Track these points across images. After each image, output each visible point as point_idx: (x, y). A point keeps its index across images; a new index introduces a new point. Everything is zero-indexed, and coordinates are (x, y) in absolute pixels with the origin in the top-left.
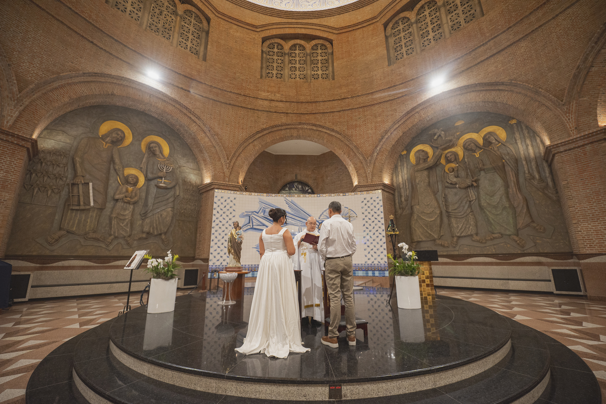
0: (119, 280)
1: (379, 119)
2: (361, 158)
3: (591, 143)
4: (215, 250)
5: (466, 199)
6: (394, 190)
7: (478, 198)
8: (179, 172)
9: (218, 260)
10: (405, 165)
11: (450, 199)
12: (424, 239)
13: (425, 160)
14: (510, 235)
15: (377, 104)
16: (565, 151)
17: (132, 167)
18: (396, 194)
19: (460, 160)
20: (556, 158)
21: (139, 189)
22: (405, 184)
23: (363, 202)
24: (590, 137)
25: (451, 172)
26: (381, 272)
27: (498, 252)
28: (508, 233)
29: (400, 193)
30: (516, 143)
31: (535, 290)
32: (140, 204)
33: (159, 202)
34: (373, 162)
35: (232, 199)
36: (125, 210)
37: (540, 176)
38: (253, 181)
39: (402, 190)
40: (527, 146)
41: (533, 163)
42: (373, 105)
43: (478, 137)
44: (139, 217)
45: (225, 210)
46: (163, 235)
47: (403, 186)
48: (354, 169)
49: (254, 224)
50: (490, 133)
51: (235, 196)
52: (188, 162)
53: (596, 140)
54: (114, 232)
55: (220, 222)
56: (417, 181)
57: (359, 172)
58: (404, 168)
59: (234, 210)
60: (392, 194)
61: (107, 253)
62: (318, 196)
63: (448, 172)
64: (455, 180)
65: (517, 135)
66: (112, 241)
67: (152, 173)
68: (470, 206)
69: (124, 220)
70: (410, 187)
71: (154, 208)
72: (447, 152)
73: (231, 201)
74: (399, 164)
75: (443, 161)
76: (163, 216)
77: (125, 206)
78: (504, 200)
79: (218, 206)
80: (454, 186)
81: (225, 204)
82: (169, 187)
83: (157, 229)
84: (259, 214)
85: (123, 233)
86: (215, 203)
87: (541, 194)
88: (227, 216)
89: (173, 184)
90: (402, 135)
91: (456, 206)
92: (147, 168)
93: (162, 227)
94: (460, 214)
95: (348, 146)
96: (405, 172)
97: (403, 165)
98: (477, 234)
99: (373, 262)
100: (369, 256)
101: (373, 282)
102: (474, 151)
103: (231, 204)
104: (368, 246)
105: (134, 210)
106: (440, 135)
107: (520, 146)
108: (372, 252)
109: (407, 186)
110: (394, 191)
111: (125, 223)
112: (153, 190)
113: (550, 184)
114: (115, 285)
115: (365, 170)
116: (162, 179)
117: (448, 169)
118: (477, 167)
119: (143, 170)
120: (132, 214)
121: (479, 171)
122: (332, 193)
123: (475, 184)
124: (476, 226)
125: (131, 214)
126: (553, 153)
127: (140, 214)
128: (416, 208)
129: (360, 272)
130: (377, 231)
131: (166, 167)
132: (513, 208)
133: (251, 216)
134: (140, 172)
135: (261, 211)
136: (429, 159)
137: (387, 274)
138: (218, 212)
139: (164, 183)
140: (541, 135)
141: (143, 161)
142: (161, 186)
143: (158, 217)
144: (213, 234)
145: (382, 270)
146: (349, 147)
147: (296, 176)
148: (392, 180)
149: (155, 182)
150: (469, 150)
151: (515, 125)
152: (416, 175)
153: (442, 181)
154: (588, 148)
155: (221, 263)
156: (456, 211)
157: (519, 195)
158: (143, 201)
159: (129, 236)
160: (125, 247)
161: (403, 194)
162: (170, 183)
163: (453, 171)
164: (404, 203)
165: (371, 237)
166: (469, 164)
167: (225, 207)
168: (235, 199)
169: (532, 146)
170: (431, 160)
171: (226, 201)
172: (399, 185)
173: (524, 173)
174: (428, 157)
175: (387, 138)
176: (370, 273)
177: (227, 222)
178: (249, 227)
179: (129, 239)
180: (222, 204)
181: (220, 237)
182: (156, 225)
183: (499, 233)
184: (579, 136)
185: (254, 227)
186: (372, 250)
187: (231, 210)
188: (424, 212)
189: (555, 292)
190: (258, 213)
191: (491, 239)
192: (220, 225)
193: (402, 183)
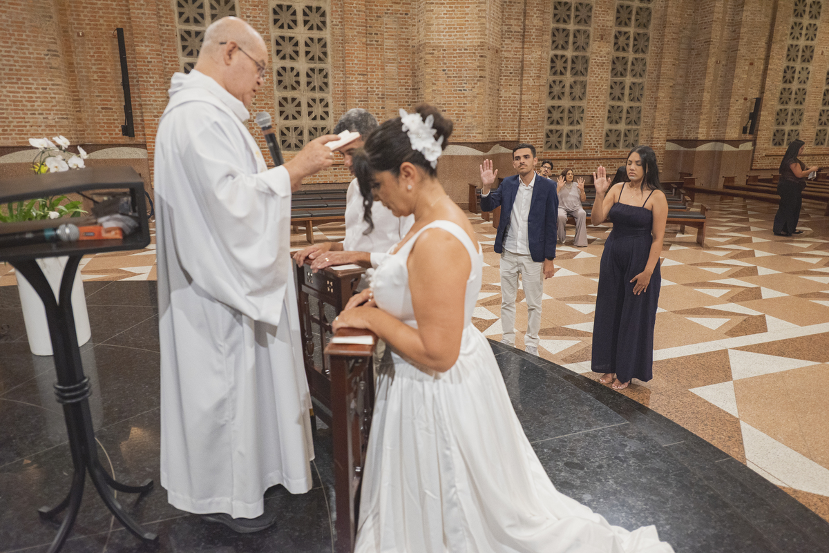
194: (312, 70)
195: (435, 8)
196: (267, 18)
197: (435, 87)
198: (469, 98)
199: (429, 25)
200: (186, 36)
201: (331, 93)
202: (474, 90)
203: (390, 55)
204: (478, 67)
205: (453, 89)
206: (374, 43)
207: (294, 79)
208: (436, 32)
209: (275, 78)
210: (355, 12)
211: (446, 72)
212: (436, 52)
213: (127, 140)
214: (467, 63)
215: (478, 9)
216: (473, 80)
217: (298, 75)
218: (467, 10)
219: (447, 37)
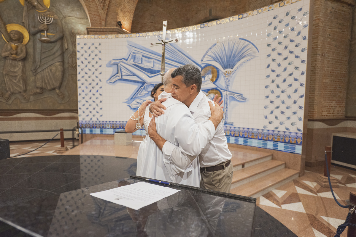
0: (24, 129)
4: (84, 105)
8: (64, 24)
9: (88, 116)
17: (14, 23)
21: (26, 45)
23: (270, 24)
26: (289, 145)
32: (30, 60)
33: (46, 57)
35: (96, 45)
36: (15, 67)
38: (156, 25)
44: (31, 73)
45: (89, 59)
46: (56, 90)
49: (123, 74)
51: (100, 41)
52: (73, 11)
54: (9, 89)
55: (86, 73)
59: (100, 59)
61: (8, 107)
62: (202, 26)
66: (9, 96)
67: (34, 27)
69: (16, 76)
71: (43, 63)
73: (96, 48)
76: (53, 71)
77: (13, 64)
79: (82, 55)
81: (89, 52)
82: (52, 40)
83: (49, 83)
84: (128, 62)
85: (18, 89)
86: (79, 52)
88: (93, 66)
89: (58, 36)
92: (29, 22)
93: (54, 82)
99: (276, 128)
100: (271, 118)
101: (273, 158)
103: (96, 52)
104: (272, 102)
105: (24, 67)
108: (277, 112)
111: (17, 80)
112: (39, 45)
114: (14, 134)
116: (44, 33)
119: (25, 25)
120: (23, 71)
125: (21, 70)
127: (32, 71)
129: (253, 140)
130: (291, 75)
131: (47, 18)
133: (119, 65)
134: (23, 27)
135: (130, 57)
137: (299, 149)
138: (82, 63)
139: (47, 36)
141: (24, 15)
142: (45, 40)
143: (48, 72)
144: (80, 87)
145: (290, 142)
147: (210, 11)
149: (38, 35)
155: (91, 119)
158: (32, 57)
159: (25, 91)
160: (23, 101)
162: (54, 36)
165: (278, 86)
167: (90, 55)
168: (100, 44)
171: (89, 48)
176: (270, 145)
177: (94, 73)
178: (118, 78)
179: (24, 94)
180: (86, 52)
181: (87, 91)
182: (48, 80)
185: (124, 78)
186: (277, 108)
187: (97, 59)
190: (127, 60)
192: (86, 77)
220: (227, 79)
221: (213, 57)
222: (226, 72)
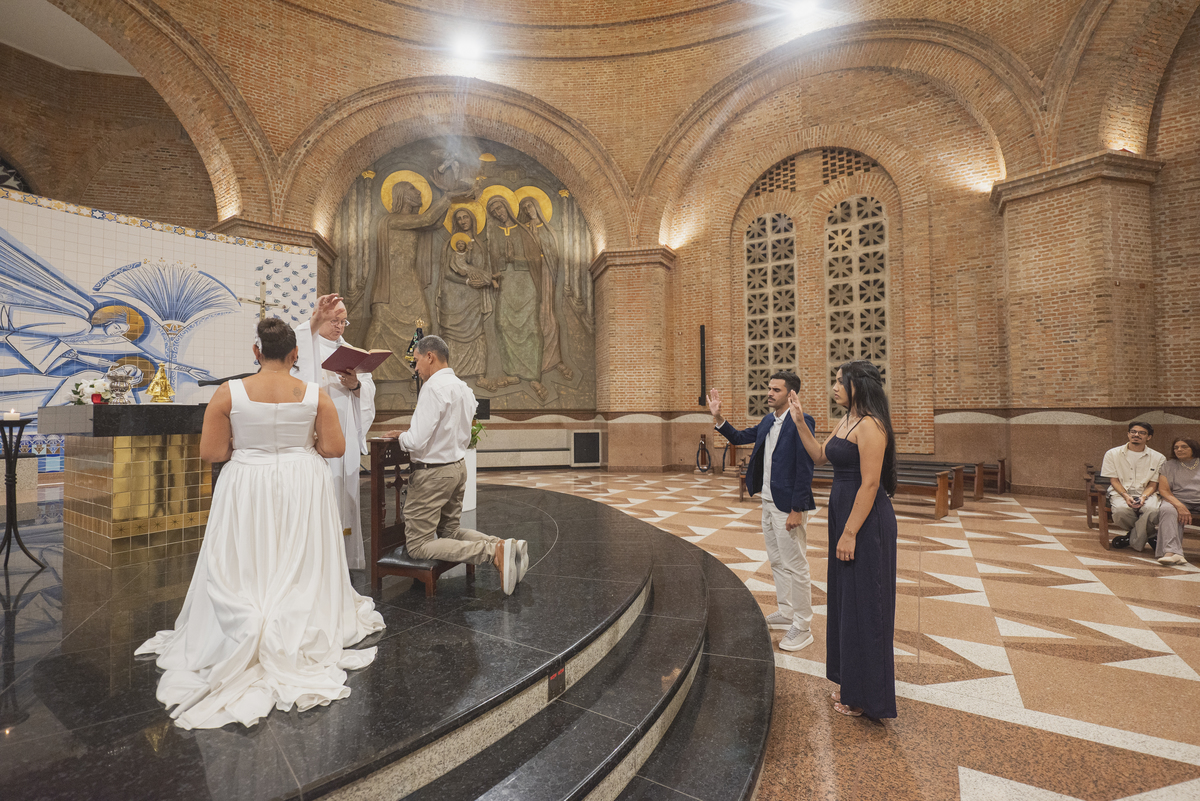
1: (322, 61)
2: (258, 145)
3: (648, 263)
5: (477, 309)
6: (334, 256)
7: (496, 311)
10: (368, 205)
11: (450, 304)
12: (390, 377)
13: (414, 209)
14: (530, 380)
15: (321, 15)
16: (621, 265)
18: (338, 268)
19: (479, 232)
20: (609, 272)
22: (361, 251)
23: (260, 269)
24: (647, 255)
25: (460, 251)
27: (511, 407)
28: (529, 376)
29: (348, 269)
30: (562, 231)
31: (550, 464)
34: (292, 167)
37: (581, 294)
39: (353, 262)
40: (574, 241)
41: (576, 272)
42: (309, 11)
43: (513, 199)
47: (357, 253)
48: (231, 169)
50: (531, 199)
53: (653, 261)
56: (392, 249)
57: (247, 181)
58: (363, 212)
60: (328, 265)
62: (97, 214)
63: (455, 249)
64: (465, 268)
65: (565, 219)
68: (481, 323)
70: (374, 260)
72: (458, 206)
74: (354, 198)
75: (448, 224)
78: (533, 321)
80: (460, 279)
87: (577, 321)
90: (376, 132)
91: (461, 318)
94: (464, 335)
95: (218, 92)
96: (366, 221)
97: (363, 204)
98: (485, 375)
102: (504, 224)
106: (450, 167)
107: (566, 237)
109: (366, 258)
110: (333, 260)
113: (590, 308)
115: (267, 183)
117: (457, 244)
118: (504, 255)
121: (506, 263)
122: (155, 220)
123: (496, 285)
124: (486, 360)
126: (608, 263)
128: (382, 310)
132: (542, 336)
136: (422, 211)
140: (595, 231)
146: (221, 97)
148: (331, 230)
150: (495, 218)
151: (566, 200)
152: (391, 237)
153: (441, 265)
154: (643, 268)
156: (459, 329)
157: (553, 318)
161: (354, 272)
163: (464, 250)
164: (355, 293)
166: (491, 245)
169: (580, 244)
170: (425, 216)
172: (346, 250)
173: (564, 285)
174: (421, 205)
175: (338, 122)
183: (517, 375)
184: (639, 249)
188: (398, 322)
189: (574, 465)
191: (505, 385)
193: (354, 245)
194: (868, 339)
195: (1022, 253)
196: (823, 299)
197: (1025, 342)
198: (1081, 351)
199: (1013, 272)
200: (752, 324)
201: (889, 360)
202: (1090, 339)
203: (964, 313)
204: (1095, 309)
205: (1054, 342)
206: (944, 303)
207: (848, 349)
208: (1025, 278)
209: (828, 350)
210: (918, 276)
211: (1043, 322)
212: (1024, 301)
213: (701, 408)
214: (1076, 308)
215: (1088, 240)
216: (1087, 327)
217: (852, 345)
218: (1071, 245)
219: (1042, 282)
220: (172, 339)
221: (129, 288)
222: (169, 325)
